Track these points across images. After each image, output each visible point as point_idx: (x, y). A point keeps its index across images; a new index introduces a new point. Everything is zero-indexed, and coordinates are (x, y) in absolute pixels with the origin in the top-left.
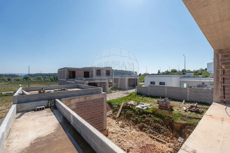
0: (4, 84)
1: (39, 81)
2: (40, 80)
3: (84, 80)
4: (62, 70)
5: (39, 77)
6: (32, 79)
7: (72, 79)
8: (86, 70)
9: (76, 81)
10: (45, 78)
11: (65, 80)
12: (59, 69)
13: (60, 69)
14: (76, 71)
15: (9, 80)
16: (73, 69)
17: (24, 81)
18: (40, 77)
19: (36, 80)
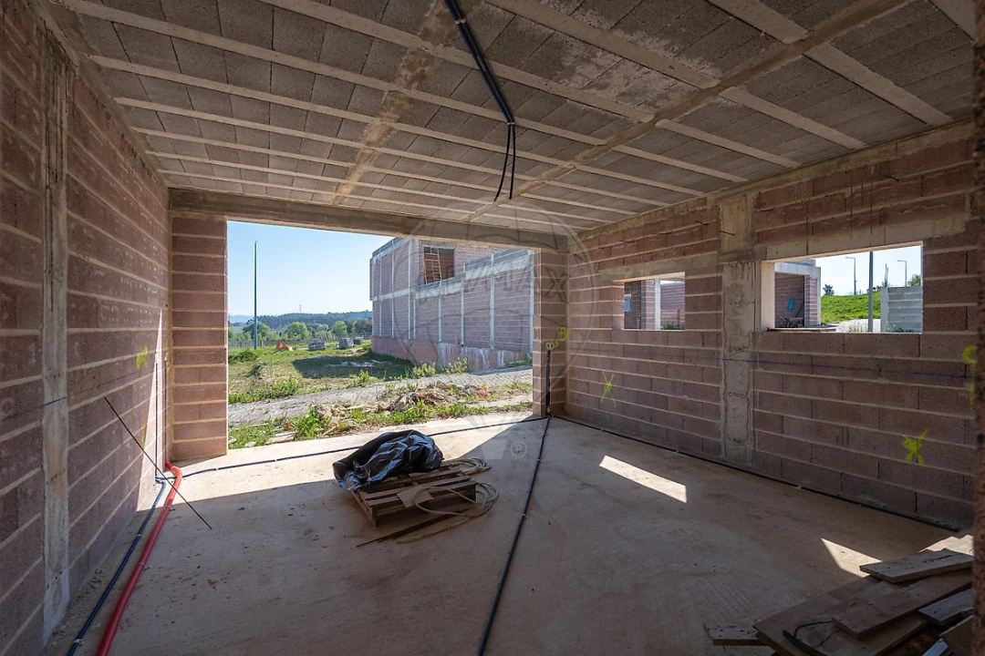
1: (297, 337)
2: (299, 337)
4: (390, 250)
5: (294, 327)
10: (313, 330)
11: (407, 292)
12: (375, 254)
14: (457, 250)
17: (246, 337)
18: (298, 323)
19: (287, 335)
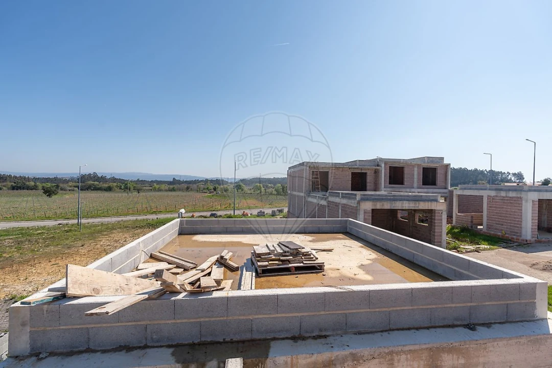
0: (208, 196)
3: (358, 198)
4: (296, 169)
6: (246, 188)
7: (320, 194)
8: (357, 168)
9: (331, 199)
11: (302, 194)
12: (290, 168)
13: (293, 167)
14: (330, 172)
15: (215, 189)
16: (323, 166)
